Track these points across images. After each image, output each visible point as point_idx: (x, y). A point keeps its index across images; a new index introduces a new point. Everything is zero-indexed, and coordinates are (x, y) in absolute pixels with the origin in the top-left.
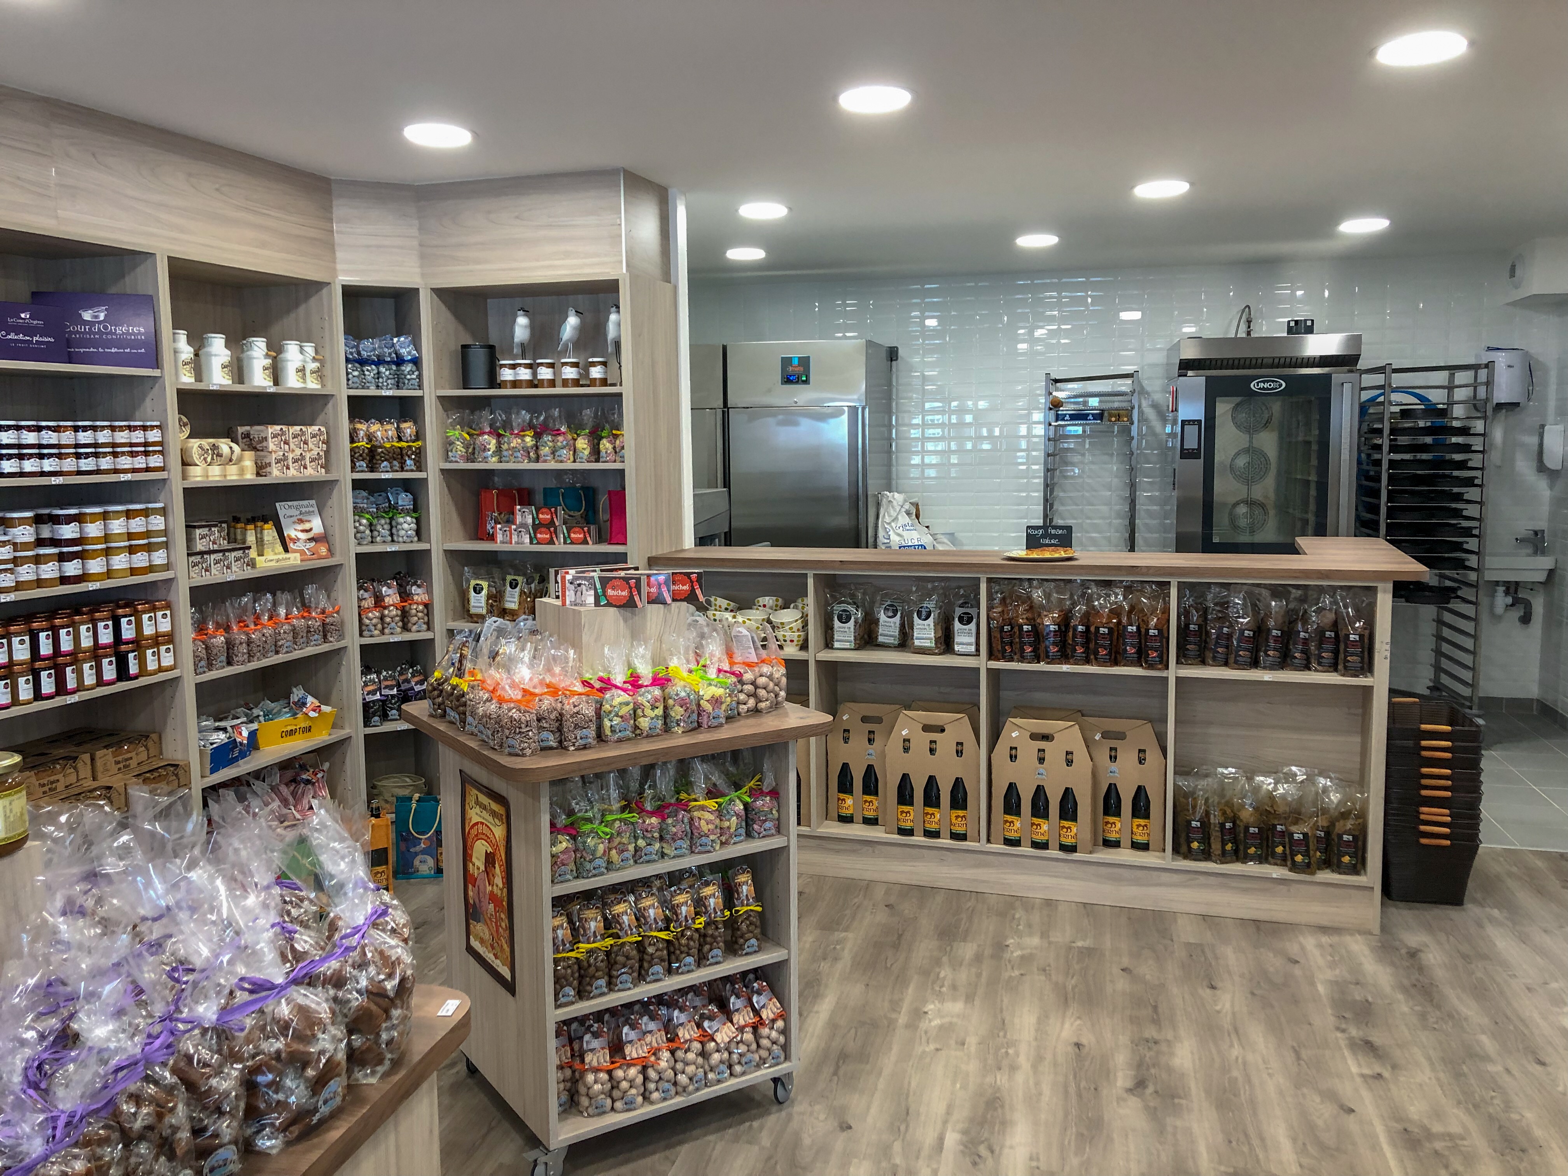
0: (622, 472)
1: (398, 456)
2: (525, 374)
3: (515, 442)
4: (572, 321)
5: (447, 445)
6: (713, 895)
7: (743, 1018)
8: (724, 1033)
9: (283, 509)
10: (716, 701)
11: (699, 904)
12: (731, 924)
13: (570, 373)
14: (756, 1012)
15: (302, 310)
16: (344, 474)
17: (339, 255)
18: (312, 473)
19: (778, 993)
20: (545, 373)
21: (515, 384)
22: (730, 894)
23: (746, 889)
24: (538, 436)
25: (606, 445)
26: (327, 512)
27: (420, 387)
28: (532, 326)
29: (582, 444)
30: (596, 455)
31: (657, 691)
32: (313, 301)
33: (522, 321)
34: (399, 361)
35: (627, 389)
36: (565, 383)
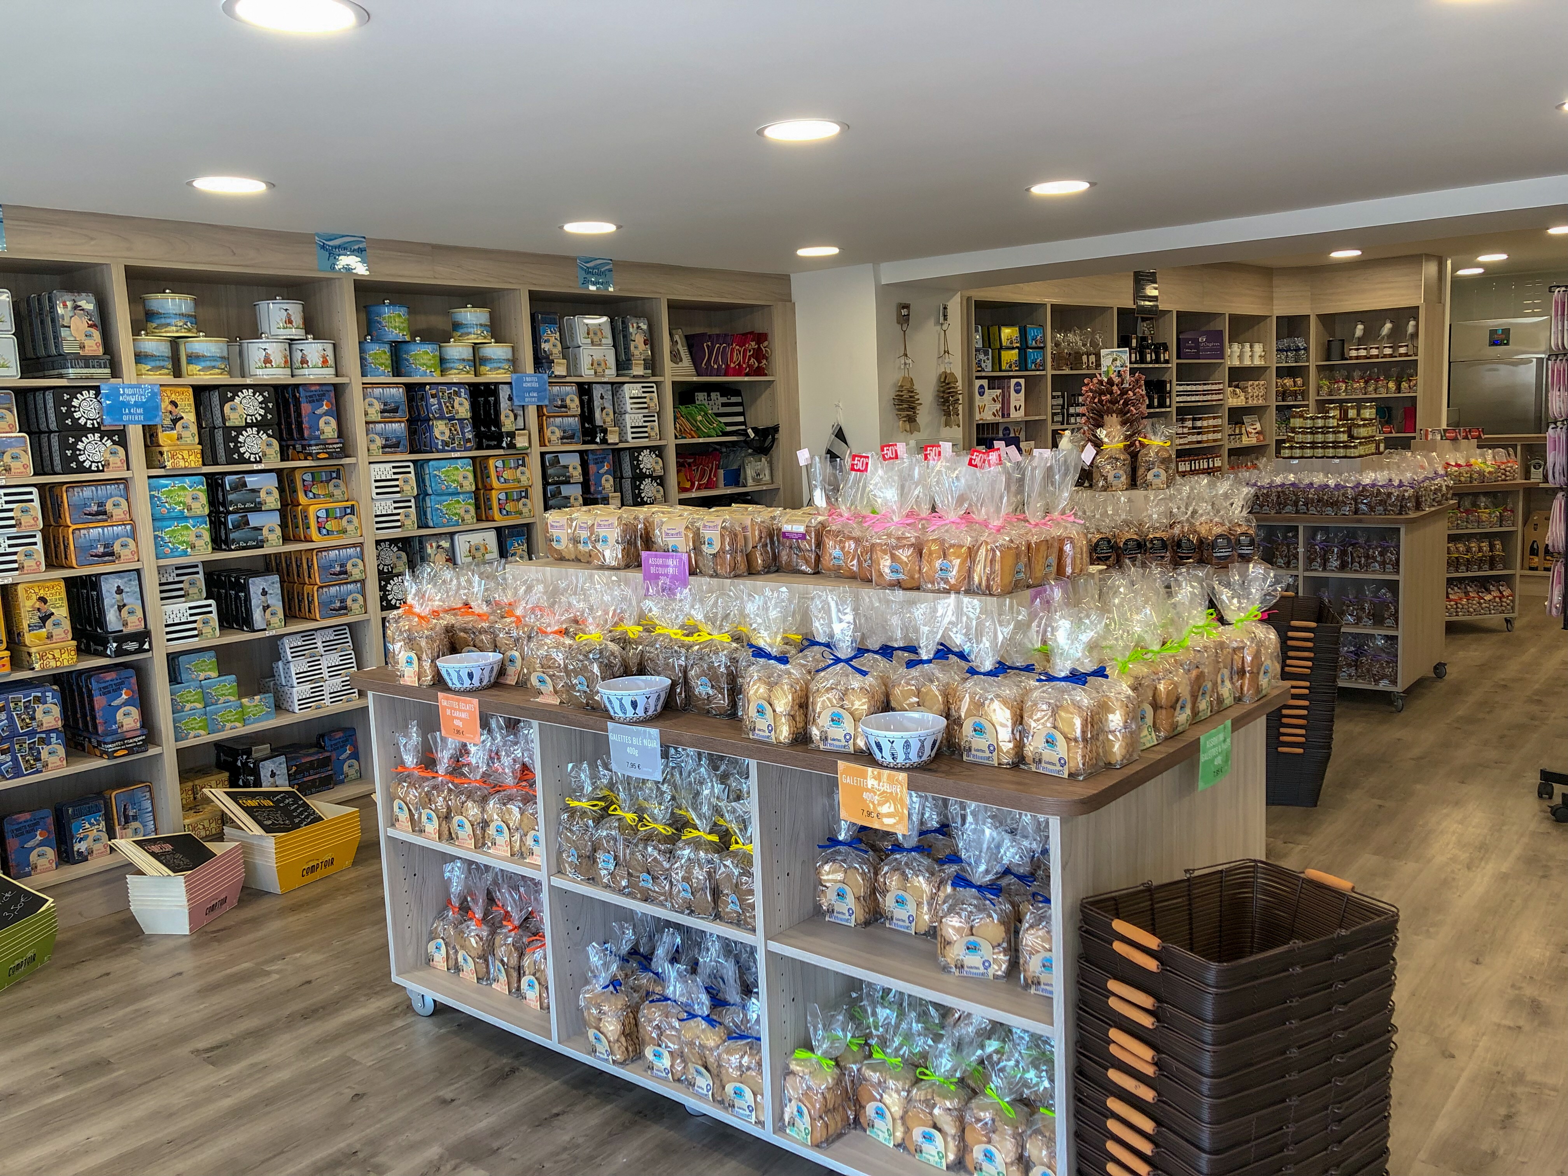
0: (1414, 398)
1: (1295, 394)
2: (1363, 353)
3: (1356, 385)
4: (1388, 326)
5: (1319, 388)
6: (1485, 545)
7: (1496, 594)
8: (1488, 597)
9: (1246, 419)
10: (1490, 473)
11: (1480, 549)
12: (1492, 558)
13: (1388, 351)
14: (1501, 593)
15: (1256, 328)
16: (1273, 403)
17: (1275, 302)
18: (1261, 402)
19: (1510, 587)
20: (1374, 352)
21: (1357, 358)
22: (1492, 547)
23: (1498, 546)
24: (1366, 382)
25: (1404, 385)
26: (1262, 421)
27: (1308, 361)
28: (1365, 330)
29: (1391, 385)
30: (1399, 390)
31: (1468, 468)
32: (1262, 324)
33: (1360, 327)
34: (1298, 349)
35: (1420, 358)
36: (1385, 356)
